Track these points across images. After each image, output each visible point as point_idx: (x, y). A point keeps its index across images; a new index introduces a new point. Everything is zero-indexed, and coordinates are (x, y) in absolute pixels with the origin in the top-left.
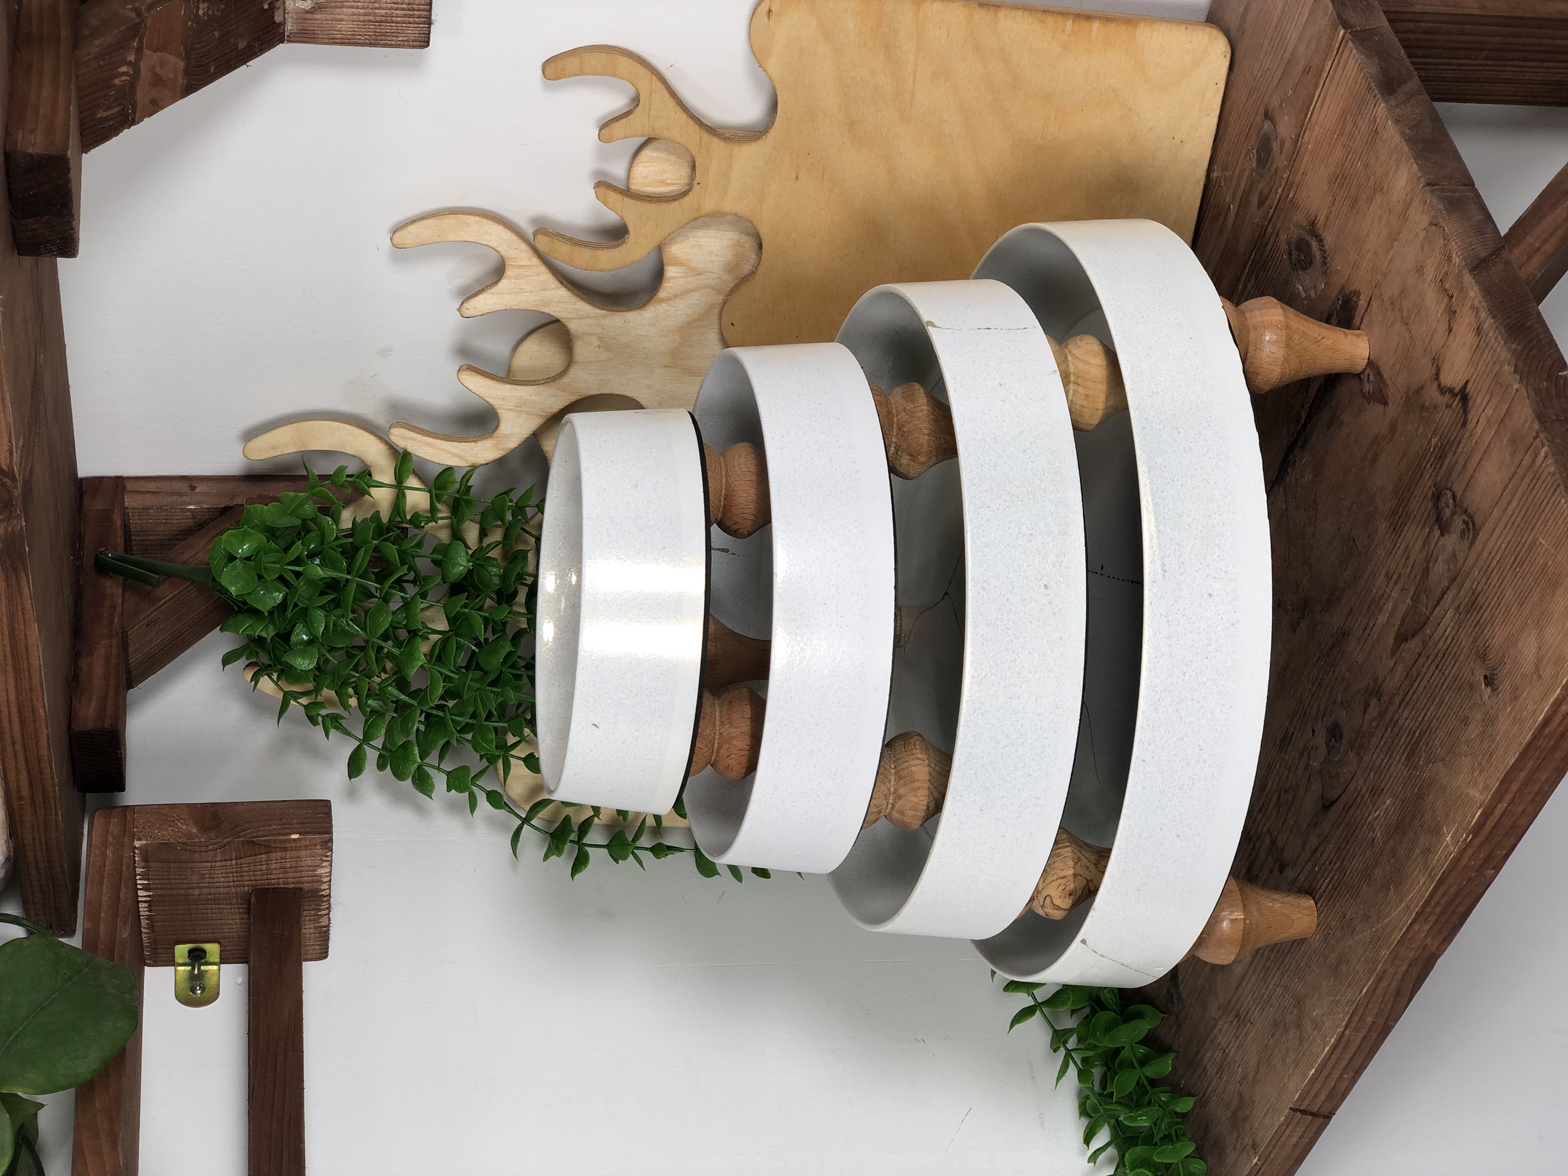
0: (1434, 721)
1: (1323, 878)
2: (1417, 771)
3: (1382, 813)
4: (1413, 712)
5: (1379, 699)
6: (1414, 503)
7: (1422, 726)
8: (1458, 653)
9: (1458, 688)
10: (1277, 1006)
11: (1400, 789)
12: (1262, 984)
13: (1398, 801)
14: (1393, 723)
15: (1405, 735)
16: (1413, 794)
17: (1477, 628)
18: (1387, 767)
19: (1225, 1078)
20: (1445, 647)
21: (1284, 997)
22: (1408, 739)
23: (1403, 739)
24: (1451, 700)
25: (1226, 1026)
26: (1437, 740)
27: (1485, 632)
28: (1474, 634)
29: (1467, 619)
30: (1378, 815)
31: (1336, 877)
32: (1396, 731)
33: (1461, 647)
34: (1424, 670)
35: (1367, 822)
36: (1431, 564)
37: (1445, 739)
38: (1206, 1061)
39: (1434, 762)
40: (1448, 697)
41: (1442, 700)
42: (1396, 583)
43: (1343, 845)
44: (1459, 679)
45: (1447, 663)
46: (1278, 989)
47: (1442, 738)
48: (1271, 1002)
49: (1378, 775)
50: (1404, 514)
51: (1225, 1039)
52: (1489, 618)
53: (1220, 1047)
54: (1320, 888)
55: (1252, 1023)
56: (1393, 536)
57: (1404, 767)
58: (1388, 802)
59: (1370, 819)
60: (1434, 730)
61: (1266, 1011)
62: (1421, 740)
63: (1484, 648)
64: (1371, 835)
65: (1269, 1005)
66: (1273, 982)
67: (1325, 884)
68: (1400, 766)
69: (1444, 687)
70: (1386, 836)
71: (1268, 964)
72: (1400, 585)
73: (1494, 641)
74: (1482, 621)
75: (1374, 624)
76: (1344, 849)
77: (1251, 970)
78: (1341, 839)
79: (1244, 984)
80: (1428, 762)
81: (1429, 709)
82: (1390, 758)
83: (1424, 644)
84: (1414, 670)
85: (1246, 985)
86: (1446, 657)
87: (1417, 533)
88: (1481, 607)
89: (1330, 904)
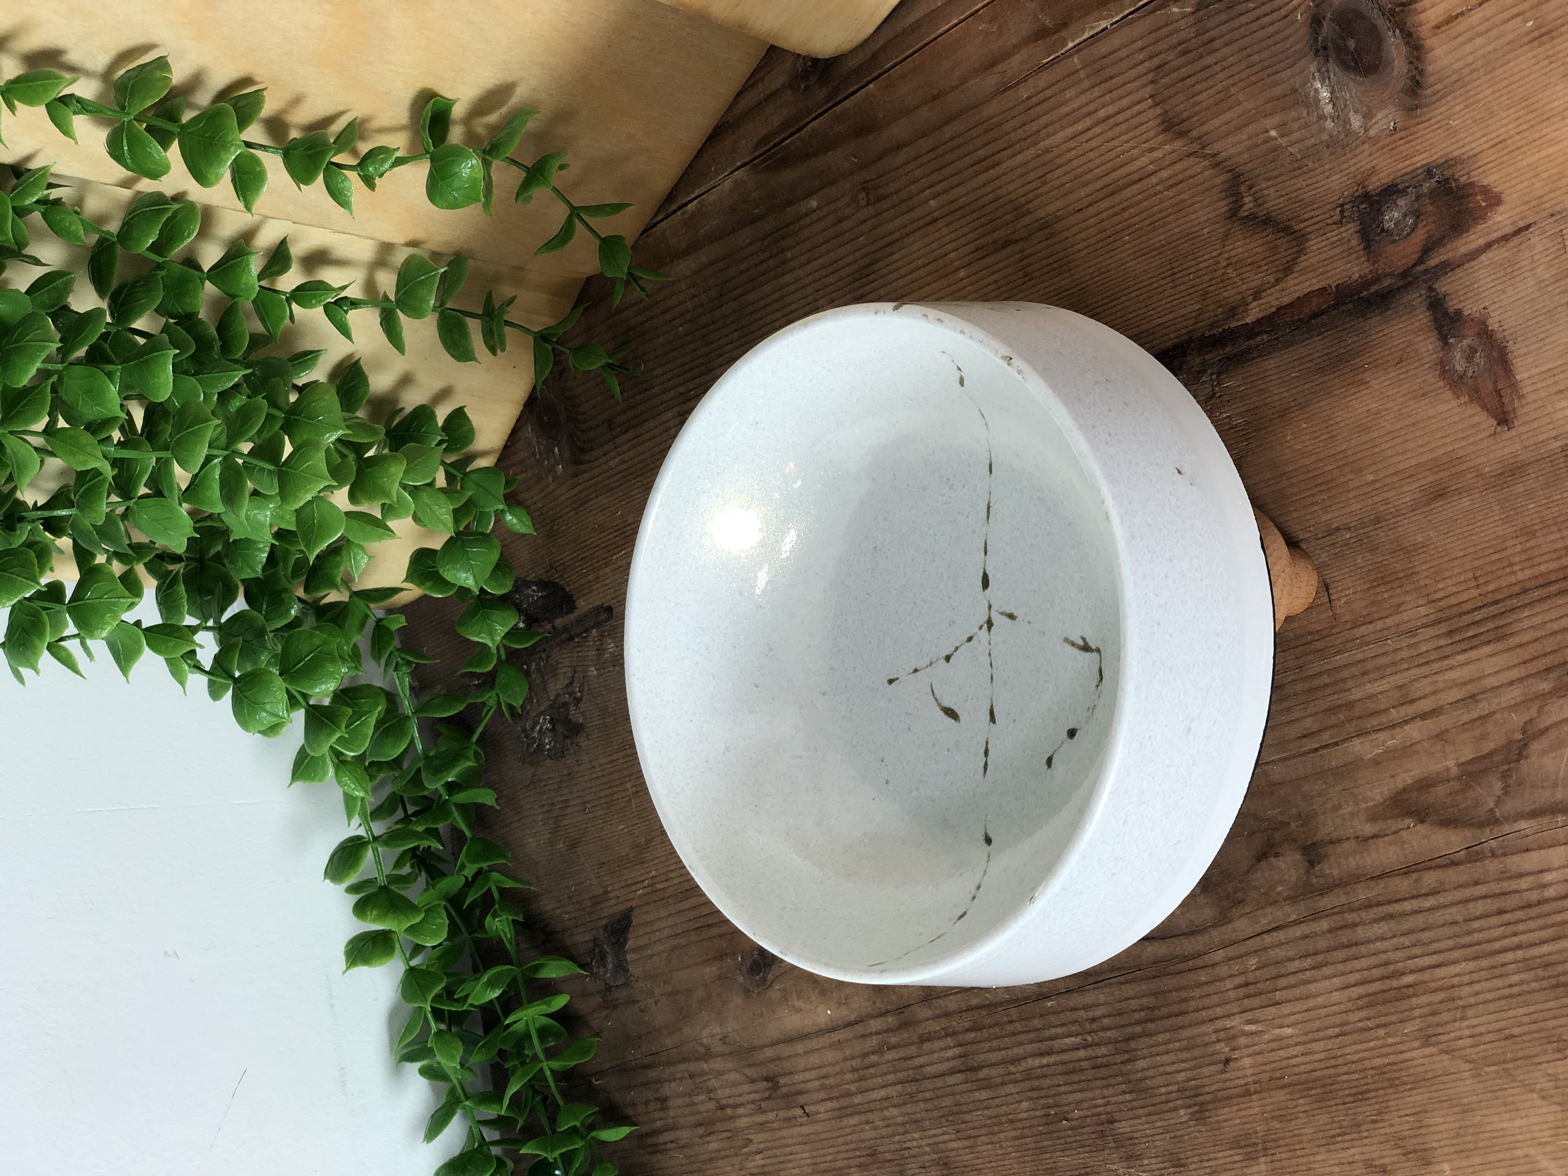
0: (1466, 990)
1: (1064, 1029)
2: (1388, 1035)
3: (1266, 1037)
4: (1406, 941)
5: (1311, 864)
6: (1526, 624)
7: (1427, 976)
9: (1554, 981)
10: (884, 1132)
11: (1330, 1032)
12: (849, 1076)
13: (1315, 1046)
14: (1337, 920)
15: (1373, 960)
16: (1367, 1064)
18: (1300, 976)
19: (714, 1146)
20: (1534, 896)
21: (906, 1132)
22: (1377, 973)
23: (1365, 963)
24: (1525, 987)
25: (733, 1076)
26: (1465, 1024)
30: (1253, 1033)
31: (1103, 1050)
32: (1345, 936)
34: (1460, 895)
35: (1219, 1024)
36: (1536, 746)
37: (1489, 1037)
38: (669, 1089)
39: (1446, 1052)
40: (1515, 979)
41: (1497, 972)
42: (1424, 716)
43: (1136, 1016)
45: (1531, 924)
46: (895, 1112)
47: (1483, 1029)
48: (870, 1117)
49: (1272, 971)
50: (1490, 625)
51: (727, 1092)
53: (712, 1095)
54: (1052, 1039)
55: (808, 1115)
56: (1443, 642)
57: (1350, 1005)
58: (1288, 1031)
59: (1228, 1023)
60: (1461, 1003)
61: (852, 1121)
62: (1414, 995)
64: (1223, 1048)
65: (863, 1118)
66: (882, 1093)
67: (1067, 1041)
68: (1336, 996)
69: (1510, 956)
70: (1265, 1077)
71: (874, 1058)
72: (1431, 725)
75: (1336, 744)
76: (1139, 1022)
77: (826, 1040)
78: (1134, 1004)
79: (800, 1048)
80: (1427, 1040)
81: (1454, 962)
82: (1313, 968)
83: (1473, 855)
84: (1430, 879)
85: (806, 1053)
86: (1533, 912)
87: (1514, 674)
89: (1074, 1077)
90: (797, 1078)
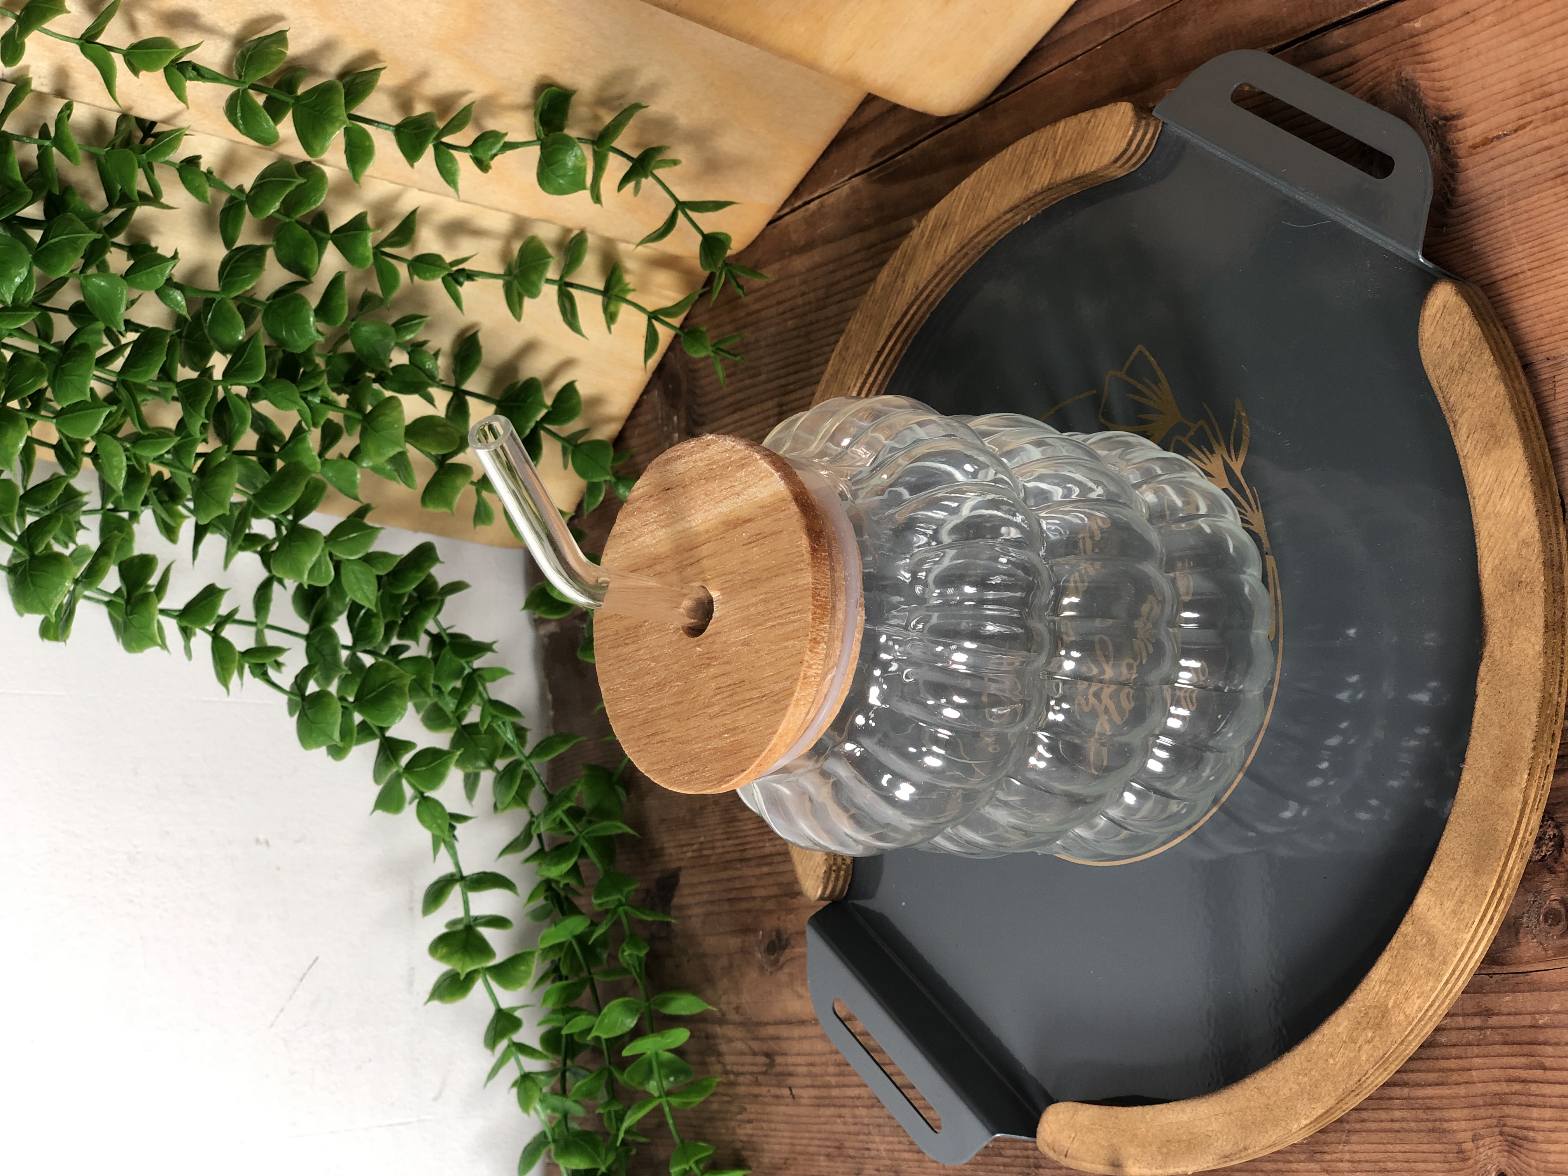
8: (1455, 1077)
9: (1430, 1125)
17: (1517, 1087)
24: (1404, 1125)
25: (740, 1045)
27: (1535, 1112)
28: (1505, 1087)
29: (1498, 1049)
33: (1466, 1076)
37: (1366, 1166)
40: (1397, 1114)
44: (1438, 1114)
47: (1362, 1157)
48: (843, 1111)
51: (733, 1059)
52: (1555, 1101)
53: (721, 1059)
61: (828, 1112)
63: (1521, 1133)
65: (838, 1111)
73: (1552, 1147)
74: (1534, 1088)
88: (1545, 1069)
90: (790, 1060)
